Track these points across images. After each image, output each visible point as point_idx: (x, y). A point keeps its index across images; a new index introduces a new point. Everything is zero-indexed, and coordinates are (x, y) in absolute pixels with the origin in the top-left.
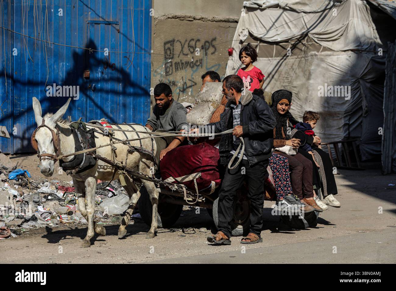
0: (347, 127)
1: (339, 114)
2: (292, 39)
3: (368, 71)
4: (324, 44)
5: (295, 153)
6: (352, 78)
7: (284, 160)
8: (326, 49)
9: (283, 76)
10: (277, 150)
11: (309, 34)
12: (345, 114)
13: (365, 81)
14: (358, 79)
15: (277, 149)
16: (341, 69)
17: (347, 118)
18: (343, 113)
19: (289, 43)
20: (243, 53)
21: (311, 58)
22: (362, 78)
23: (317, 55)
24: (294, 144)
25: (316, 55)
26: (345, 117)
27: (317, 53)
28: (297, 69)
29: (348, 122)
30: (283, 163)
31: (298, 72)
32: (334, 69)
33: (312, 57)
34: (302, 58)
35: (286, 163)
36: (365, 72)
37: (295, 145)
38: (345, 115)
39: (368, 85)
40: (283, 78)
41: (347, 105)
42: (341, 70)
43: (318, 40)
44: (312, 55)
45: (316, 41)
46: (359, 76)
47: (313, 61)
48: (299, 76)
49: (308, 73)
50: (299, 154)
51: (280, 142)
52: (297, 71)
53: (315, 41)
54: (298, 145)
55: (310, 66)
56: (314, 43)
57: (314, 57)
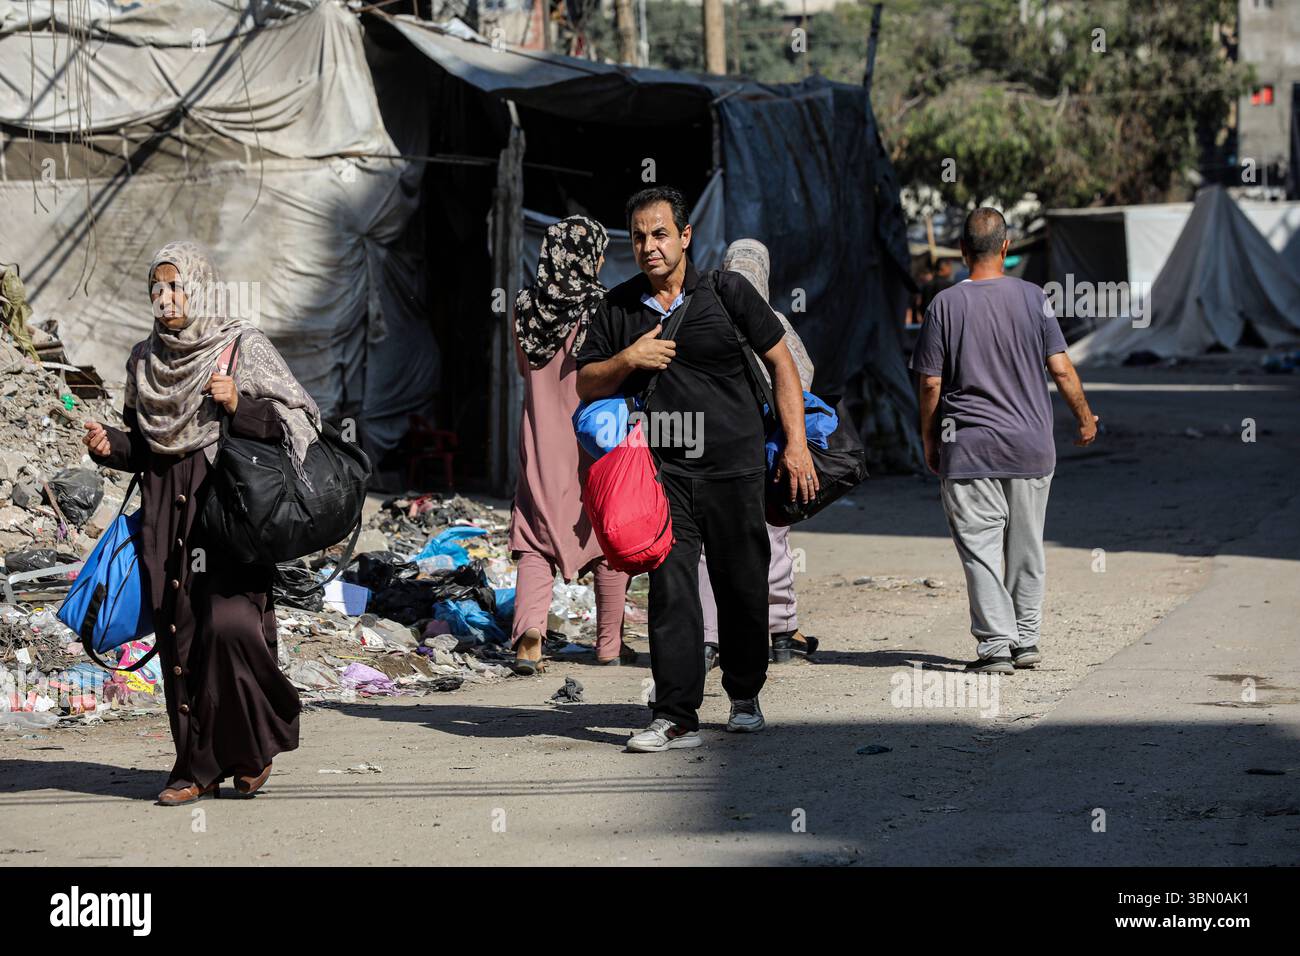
0: (338, 374)
1: (315, 338)
2: (132, 124)
3: (389, 213)
4: (248, 138)
6: (349, 235)
8: (261, 153)
9: (114, 234)
11: (191, 112)
12: (336, 336)
13: (377, 241)
14: (362, 235)
16: (315, 208)
17: (339, 350)
18: (330, 334)
19: (120, 135)
21: (222, 180)
22: (370, 235)
23: (243, 171)
25: (238, 171)
26: (335, 346)
27: (242, 166)
28: (168, 214)
29: (340, 360)
31: (171, 221)
32: (296, 210)
33: (224, 176)
34: (184, 179)
36: (382, 216)
38: (335, 340)
39: (383, 253)
40: (111, 240)
41: (338, 311)
42: (317, 212)
43: (227, 128)
44: (225, 172)
45: (221, 129)
46: (364, 228)
47: (231, 189)
48: (173, 232)
49: (209, 224)
52: (169, 219)
53: (216, 131)
55: (215, 203)
56: (216, 135)
57: (234, 176)
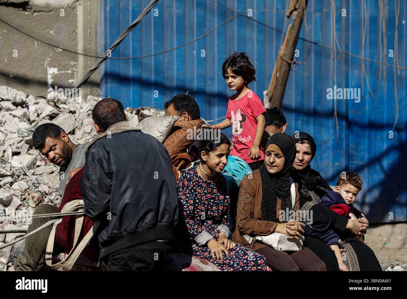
5: (295, 248)
7: (257, 260)
10: (258, 241)
15: (259, 238)
20: (229, 70)
24: (289, 230)
30: (254, 266)
35: (259, 265)
37: (292, 232)
50: (307, 249)
51: (266, 226)
54: (298, 233)
